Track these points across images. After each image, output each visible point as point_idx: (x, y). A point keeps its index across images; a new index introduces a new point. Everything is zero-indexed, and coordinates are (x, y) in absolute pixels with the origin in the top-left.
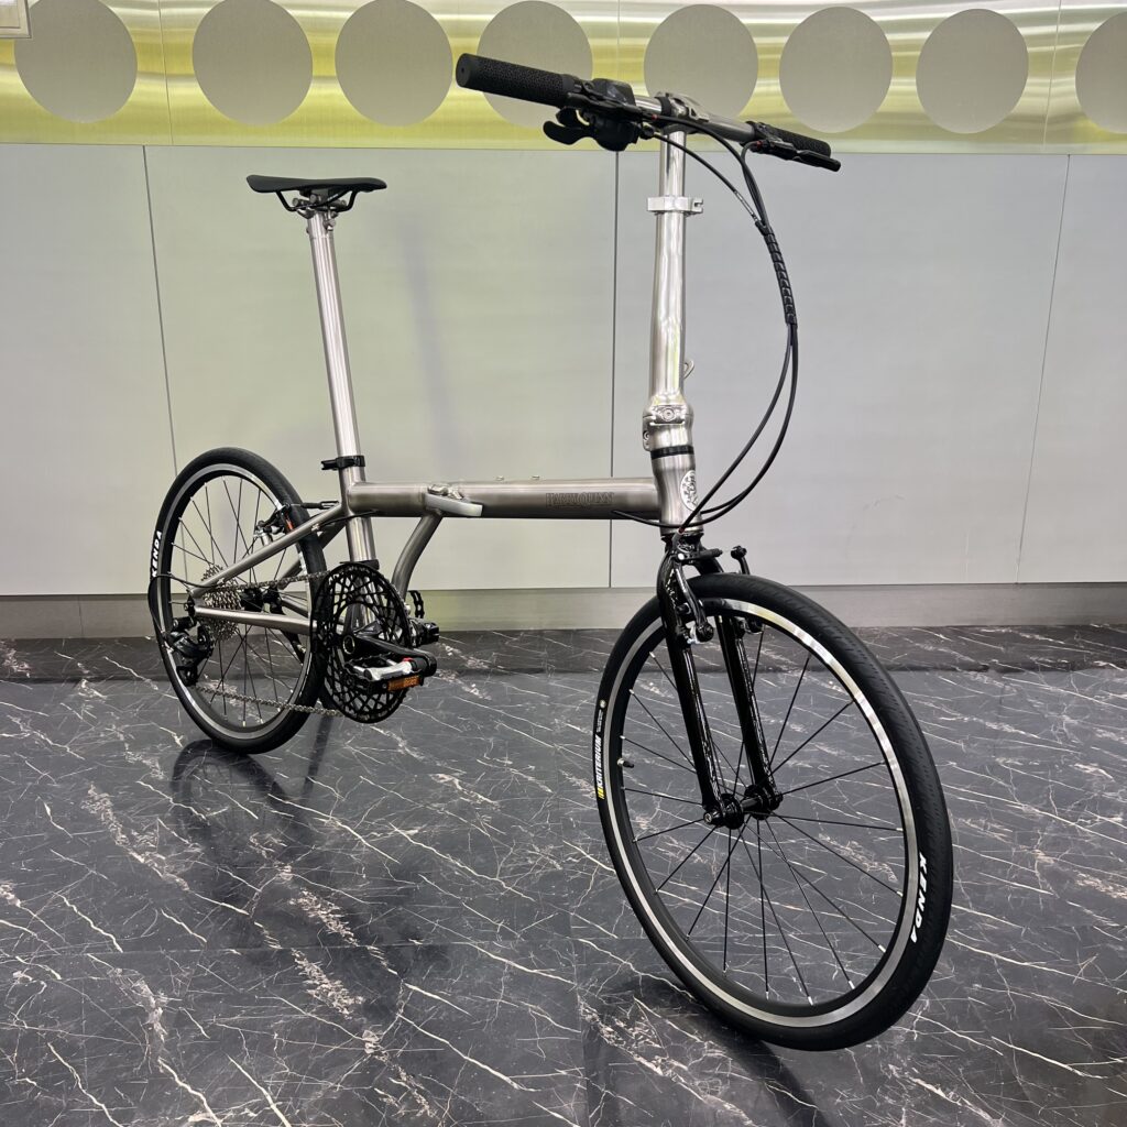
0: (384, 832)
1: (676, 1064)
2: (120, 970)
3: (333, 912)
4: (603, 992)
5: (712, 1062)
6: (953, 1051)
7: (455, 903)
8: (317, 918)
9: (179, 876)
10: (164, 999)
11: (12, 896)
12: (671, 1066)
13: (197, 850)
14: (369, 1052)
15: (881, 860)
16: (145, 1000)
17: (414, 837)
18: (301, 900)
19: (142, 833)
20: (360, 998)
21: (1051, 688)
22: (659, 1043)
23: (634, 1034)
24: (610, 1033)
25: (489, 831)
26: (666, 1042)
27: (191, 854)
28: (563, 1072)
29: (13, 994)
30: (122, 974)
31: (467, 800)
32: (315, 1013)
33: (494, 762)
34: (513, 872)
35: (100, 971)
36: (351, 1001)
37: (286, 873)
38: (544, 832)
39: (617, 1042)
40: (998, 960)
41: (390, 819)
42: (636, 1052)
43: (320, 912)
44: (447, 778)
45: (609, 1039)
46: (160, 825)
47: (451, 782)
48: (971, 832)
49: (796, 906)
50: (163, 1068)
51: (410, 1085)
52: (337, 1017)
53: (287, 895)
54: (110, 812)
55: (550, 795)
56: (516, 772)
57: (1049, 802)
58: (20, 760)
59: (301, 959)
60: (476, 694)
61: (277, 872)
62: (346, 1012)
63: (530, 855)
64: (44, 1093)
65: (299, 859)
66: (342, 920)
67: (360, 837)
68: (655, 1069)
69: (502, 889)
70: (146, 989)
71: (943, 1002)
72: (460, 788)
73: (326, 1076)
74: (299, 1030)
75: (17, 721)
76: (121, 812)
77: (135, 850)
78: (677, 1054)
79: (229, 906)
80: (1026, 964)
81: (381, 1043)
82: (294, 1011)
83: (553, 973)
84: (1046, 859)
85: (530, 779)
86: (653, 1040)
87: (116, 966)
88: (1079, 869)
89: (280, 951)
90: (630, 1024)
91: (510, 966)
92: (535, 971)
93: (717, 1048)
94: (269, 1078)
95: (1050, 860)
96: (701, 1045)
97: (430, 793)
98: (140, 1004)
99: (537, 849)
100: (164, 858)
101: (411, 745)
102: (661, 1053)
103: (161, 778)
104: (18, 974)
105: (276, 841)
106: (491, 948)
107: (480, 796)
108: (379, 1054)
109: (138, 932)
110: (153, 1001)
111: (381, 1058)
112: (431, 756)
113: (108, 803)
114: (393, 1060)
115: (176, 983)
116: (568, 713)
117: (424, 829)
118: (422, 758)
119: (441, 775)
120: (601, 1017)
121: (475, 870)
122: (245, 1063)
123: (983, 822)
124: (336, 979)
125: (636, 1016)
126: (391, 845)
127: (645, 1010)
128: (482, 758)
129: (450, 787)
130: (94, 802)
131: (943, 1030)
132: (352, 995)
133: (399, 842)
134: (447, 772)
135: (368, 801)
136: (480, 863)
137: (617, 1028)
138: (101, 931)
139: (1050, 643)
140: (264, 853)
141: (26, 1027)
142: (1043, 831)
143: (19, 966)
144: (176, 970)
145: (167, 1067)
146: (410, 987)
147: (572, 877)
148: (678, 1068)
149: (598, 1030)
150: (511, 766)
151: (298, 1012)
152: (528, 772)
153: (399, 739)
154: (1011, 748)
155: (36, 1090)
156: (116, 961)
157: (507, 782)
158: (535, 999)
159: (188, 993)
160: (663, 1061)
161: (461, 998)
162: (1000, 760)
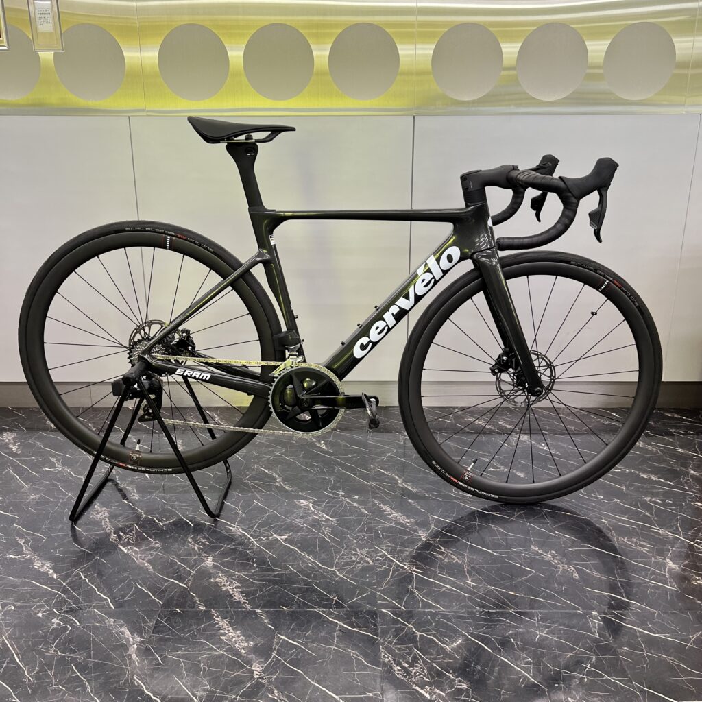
0: (267, 537)
1: (438, 692)
2: (112, 620)
3: (236, 587)
4: (396, 644)
5: (460, 691)
6: (609, 691)
7: (308, 583)
8: (227, 591)
9: (148, 562)
10: (138, 639)
11: (51, 572)
12: (435, 693)
13: (157, 545)
14: (256, 677)
15: (569, 564)
16: (127, 640)
17: (285, 540)
18: (217, 579)
19: (125, 534)
20: (251, 643)
21: (683, 451)
22: (428, 678)
23: (413, 672)
24: (399, 670)
25: (330, 538)
26: (433, 677)
27: (154, 548)
28: (370, 695)
29: (51, 634)
30: (114, 622)
31: (317, 517)
32: (225, 651)
33: (334, 493)
34: (343, 565)
35: (102, 620)
36: (246, 645)
37: (209, 562)
38: (362, 540)
39: (403, 676)
40: (639, 632)
41: (271, 528)
42: (414, 683)
43: (229, 587)
44: (305, 503)
45: (398, 674)
46: (136, 529)
47: (308, 505)
48: (627, 546)
49: (515, 592)
50: (137, 682)
51: (280, 699)
52: (238, 655)
53: (210, 576)
54: (107, 520)
55: (367, 515)
56: (346, 499)
57: (677, 528)
58: (55, 485)
59: (217, 617)
60: (324, 448)
61: (204, 561)
62: (243, 651)
63: (355, 554)
64: (69, 695)
65: (217, 553)
66: (242, 592)
67: (253, 540)
68: (425, 694)
69: (337, 576)
70: (127, 632)
71: (603, 658)
72: (313, 510)
73: (231, 691)
74: (215, 661)
75: (54, 460)
76: (113, 520)
77: (122, 545)
78: (439, 685)
79: (175, 581)
80: (657, 635)
81: (264, 671)
82: (212, 649)
83: (366, 631)
84: (674, 566)
85: (355, 504)
86: (425, 676)
87: (111, 617)
88: (694, 573)
89: (205, 611)
90: (412, 665)
91: (340, 625)
92: (355, 629)
93: (463, 683)
94: (197, 691)
95: (676, 567)
96: (454, 680)
97: (295, 512)
98: (124, 642)
99: (358, 550)
100: (138, 550)
101: (284, 480)
102: (429, 684)
103: (137, 498)
104: (55, 621)
105: (203, 541)
106: (330, 614)
107: (325, 515)
108: (262, 678)
109: (123, 597)
110: (131, 640)
111: (263, 681)
112: (296, 488)
113: (107, 514)
114: (270, 682)
115: (145, 629)
116: (379, 461)
117: (291, 535)
118: (290, 489)
119: (301, 501)
120: (394, 660)
121: (321, 563)
122: (184, 681)
123: (635, 540)
124: (238, 630)
125: (415, 659)
126: (271, 545)
127: (421, 656)
128: (326, 490)
129: (306, 509)
130: (98, 513)
131: (603, 676)
132: (247, 641)
133: (276, 544)
134: (305, 499)
135: (258, 517)
136: (324, 559)
137: (403, 667)
138: (102, 595)
139: (684, 420)
140: (196, 549)
141: (59, 654)
142: (672, 547)
143: (55, 616)
144: (145, 622)
145: (139, 681)
146: (281, 636)
147: (379, 570)
148: (439, 694)
149: (392, 669)
150: (343, 496)
151: (215, 650)
152: (354, 500)
153: (277, 476)
154: (654, 491)
155: (65, 693)
156: (110, 614)
157: (341, 507)
158: (355, 647)
159: (152, 636)
160: (430, 689)
161: (310, 645)
162: (647, 499)
